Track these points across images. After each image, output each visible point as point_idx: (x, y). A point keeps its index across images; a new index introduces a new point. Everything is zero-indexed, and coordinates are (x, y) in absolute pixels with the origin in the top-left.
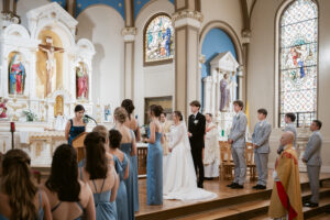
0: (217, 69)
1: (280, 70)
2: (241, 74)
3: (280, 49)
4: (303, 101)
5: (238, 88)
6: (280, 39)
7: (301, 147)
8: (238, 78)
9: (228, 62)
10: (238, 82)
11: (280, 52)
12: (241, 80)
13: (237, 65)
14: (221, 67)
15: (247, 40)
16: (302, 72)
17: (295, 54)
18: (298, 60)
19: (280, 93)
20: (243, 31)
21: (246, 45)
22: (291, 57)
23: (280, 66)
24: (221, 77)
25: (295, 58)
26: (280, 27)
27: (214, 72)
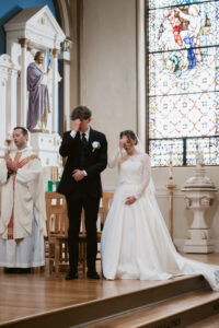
0: (22, 41)
1: (147, 52)
4: (194, 115)
5: (61, 85)
7: (196, 205)
8: (61, 63)
9: (42, 29)
11: (147, 15)
12: (67, 68)
13: (62, 37)
14: (28, 36)
16: (192, 58)
17: (176, 22)
18: (183, 34)
19: (147, 98)
22: (168, 27)
23: (147, 44)
24: (29, 59)
25: (178, 29)
27: (15, 48)
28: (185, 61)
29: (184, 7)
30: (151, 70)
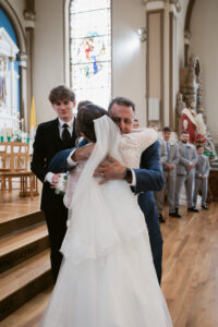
1: (71, 64)
2: (24, 64)
3: (70, 39)
6: (70, 29)
10: (20, 73)
11: (70, 43)
12: (24, 72)
13: (16, 50)
15: (31, 24)
16: (95, 68)
17: (87, 47)
18: (90, 54)
20: (25, 12)
21: (30, 30)
23: (70, 59)
25: (88, 51)
26: (70, 14)
28: (92, 70)
29: (91, 38)
30: (73, 75)
